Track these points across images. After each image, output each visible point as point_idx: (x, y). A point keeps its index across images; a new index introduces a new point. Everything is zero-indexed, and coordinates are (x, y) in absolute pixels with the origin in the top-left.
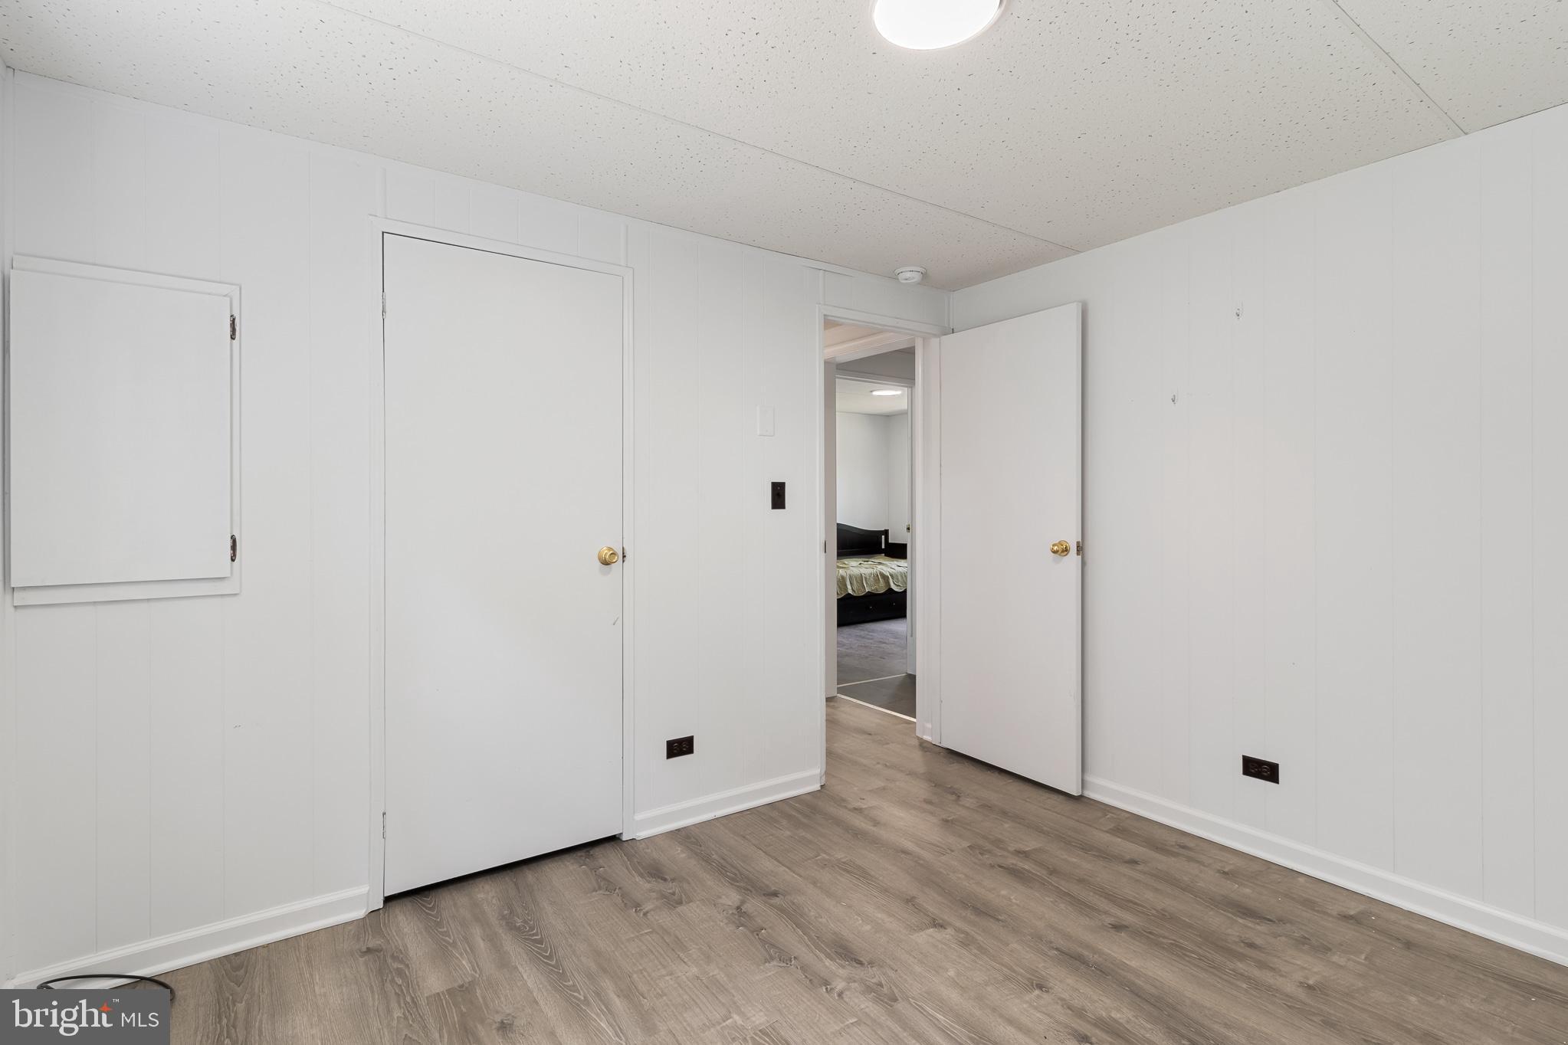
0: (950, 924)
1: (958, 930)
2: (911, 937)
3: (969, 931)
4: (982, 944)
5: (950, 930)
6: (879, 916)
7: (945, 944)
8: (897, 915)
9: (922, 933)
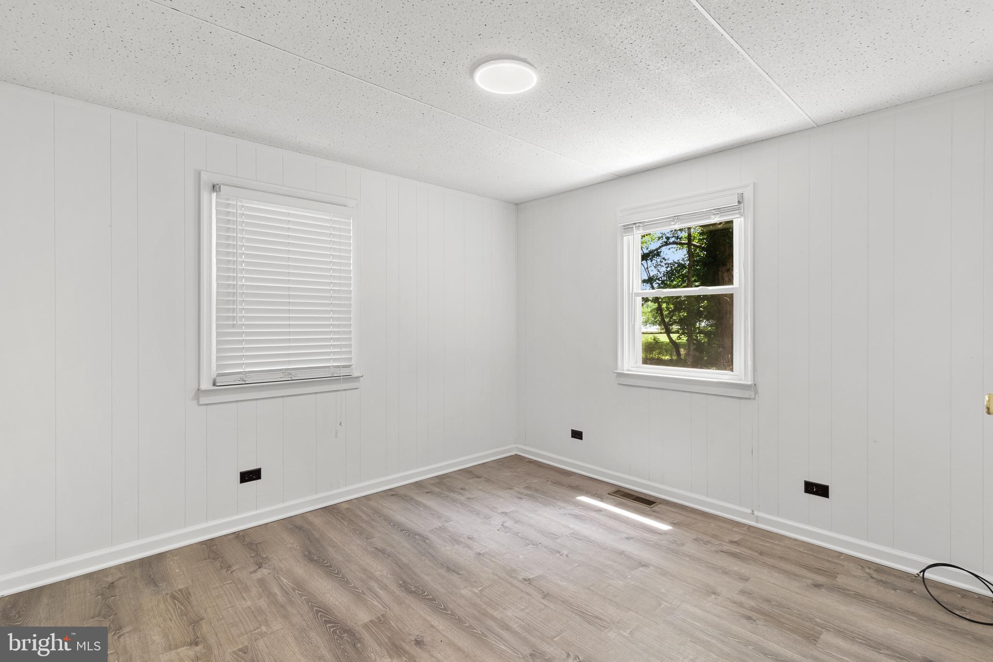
0: (520, 581)
1: (516, 578)
2: (542, 572)
3: (510, 578)
4: (503, 572)
5: (520, 578)
6: (564, 584)
7: (524, 570)
8: (553, 584)
9: (537, 575)
